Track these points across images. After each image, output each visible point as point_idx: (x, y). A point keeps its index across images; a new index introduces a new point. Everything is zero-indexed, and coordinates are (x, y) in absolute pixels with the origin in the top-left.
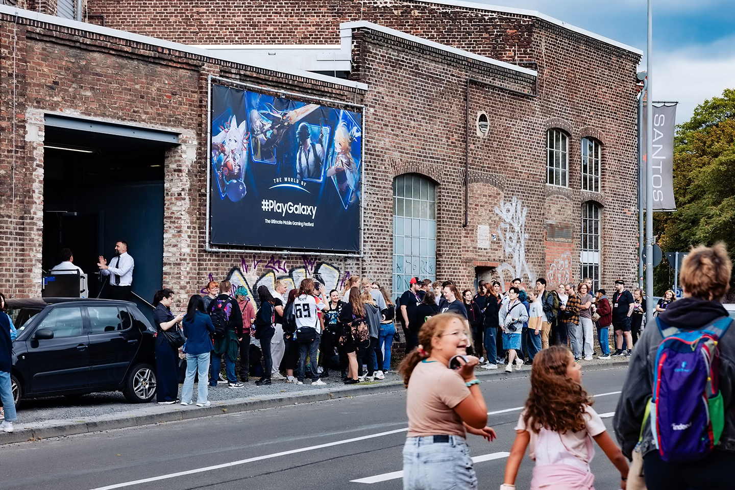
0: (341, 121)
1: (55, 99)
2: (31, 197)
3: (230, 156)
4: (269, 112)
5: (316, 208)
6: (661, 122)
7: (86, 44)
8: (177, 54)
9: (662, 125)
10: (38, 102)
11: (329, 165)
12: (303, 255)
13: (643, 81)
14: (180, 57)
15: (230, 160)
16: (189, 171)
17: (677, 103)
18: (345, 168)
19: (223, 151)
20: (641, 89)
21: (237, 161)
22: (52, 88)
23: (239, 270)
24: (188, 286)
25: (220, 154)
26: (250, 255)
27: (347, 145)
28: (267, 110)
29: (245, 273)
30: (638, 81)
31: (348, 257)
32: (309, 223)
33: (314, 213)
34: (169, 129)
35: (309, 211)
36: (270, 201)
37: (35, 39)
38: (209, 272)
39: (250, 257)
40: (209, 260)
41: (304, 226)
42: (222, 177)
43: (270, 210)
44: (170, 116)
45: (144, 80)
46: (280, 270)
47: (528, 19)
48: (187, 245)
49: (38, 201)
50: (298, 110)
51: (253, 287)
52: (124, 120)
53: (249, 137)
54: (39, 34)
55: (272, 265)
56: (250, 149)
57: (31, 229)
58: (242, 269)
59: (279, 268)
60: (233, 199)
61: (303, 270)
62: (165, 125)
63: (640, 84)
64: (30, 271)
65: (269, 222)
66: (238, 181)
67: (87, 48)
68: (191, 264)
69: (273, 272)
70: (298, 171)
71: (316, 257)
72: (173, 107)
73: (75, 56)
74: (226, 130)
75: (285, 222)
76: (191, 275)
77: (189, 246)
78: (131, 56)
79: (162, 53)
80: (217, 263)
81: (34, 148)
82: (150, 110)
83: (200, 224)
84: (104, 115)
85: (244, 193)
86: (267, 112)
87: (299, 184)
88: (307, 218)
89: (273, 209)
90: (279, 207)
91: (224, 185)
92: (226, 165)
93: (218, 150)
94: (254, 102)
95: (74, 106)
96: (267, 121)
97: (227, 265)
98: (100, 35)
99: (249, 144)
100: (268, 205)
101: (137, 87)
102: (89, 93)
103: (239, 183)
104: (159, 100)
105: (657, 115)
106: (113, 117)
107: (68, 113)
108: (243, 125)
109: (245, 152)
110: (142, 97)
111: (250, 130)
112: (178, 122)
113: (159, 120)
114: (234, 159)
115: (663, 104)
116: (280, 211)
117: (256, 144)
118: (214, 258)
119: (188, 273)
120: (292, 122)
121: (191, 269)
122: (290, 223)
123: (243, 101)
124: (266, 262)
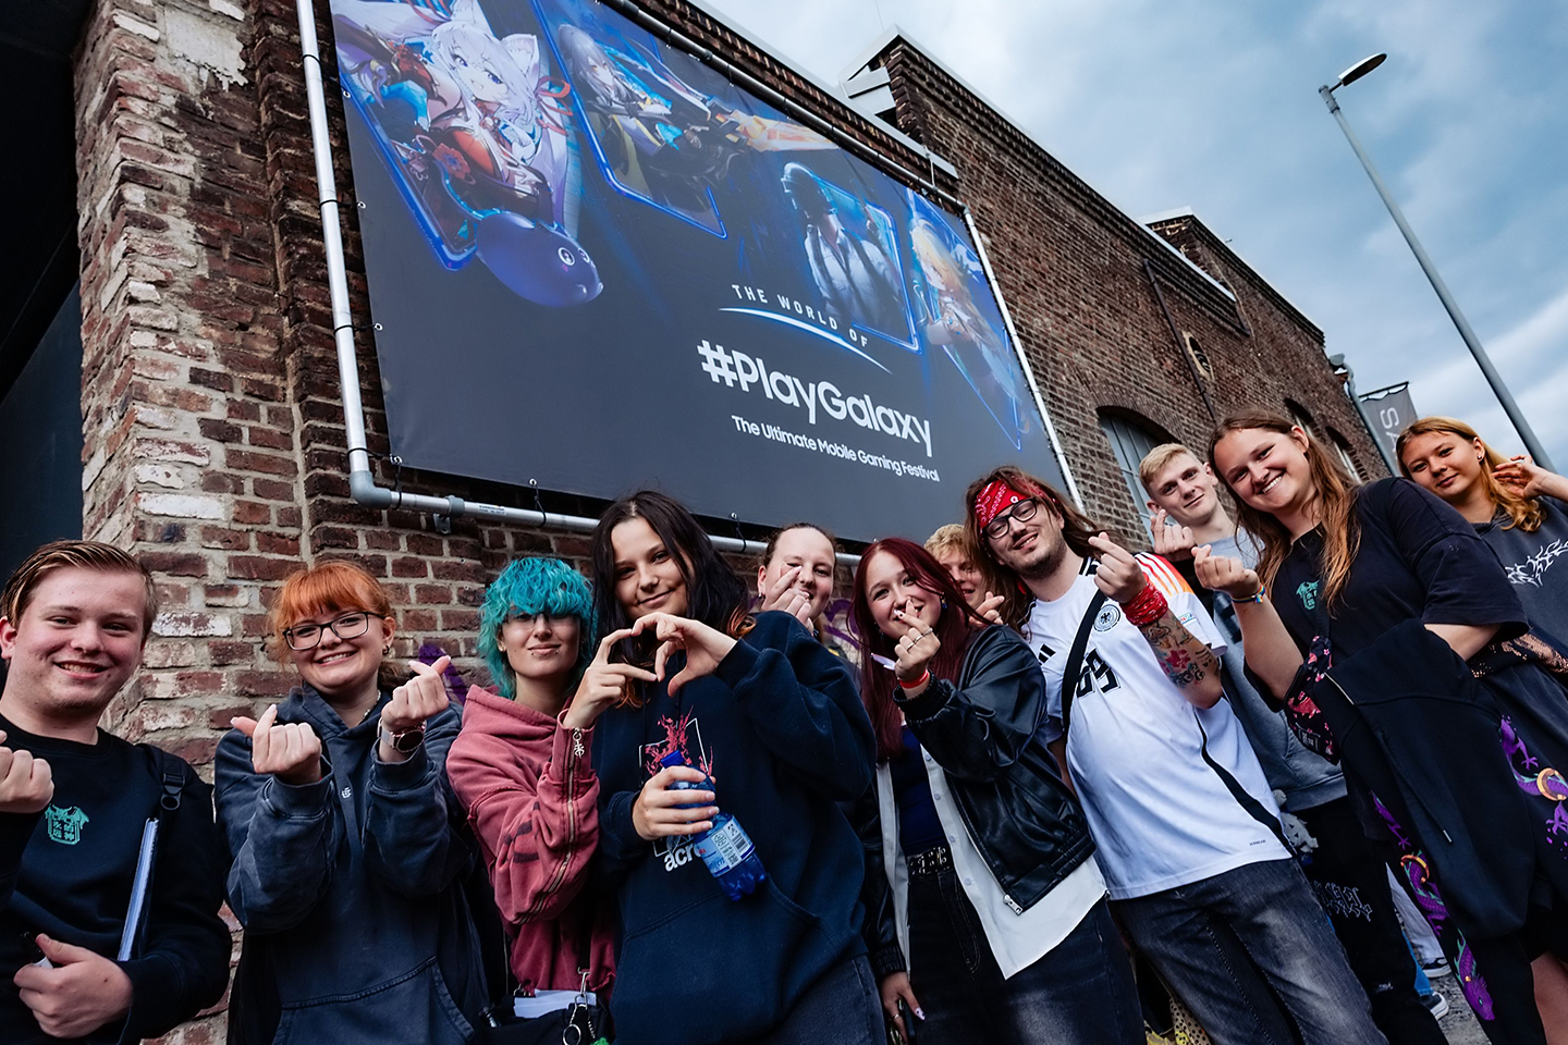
0: (915, 213)
4: (651, 71)
5: (926, 423)
6: (1394, 421)
9: (1397, 424)
11: (924, 312)
13: (1343, 366)
17: (1407, 383)
18: (973, 335)
20: (1346, 378)
30: (1336, 368)
32: (920, 468)
33: (927, 438)
35: (907, 429)
36: (739, 357)
41: (906, 475)
42: (435, 175)
43: (744, 386)
47: (1177, 225)
48: (193, 474)
53: (570, 99)
56: (584, 140)
63: (1340, 371)
65: (753, 429)
70: (825, 294)
74: (425, 11)
75: (823, 445)
80: (468, 585)
83: (306, 365)
85: (588, 285)
89: (757, 387)
90: (782, 387)
96: (645, 91)
99: (576, 122)
100: (732, 368)
105: (1383, 412)
111: (569, 80)
115: (1386, 393)
116: (792, 400)
117: (613, 136)
118: (447, 558)
119: (224, 653)
120: (756, 144)
122: (848, 453)
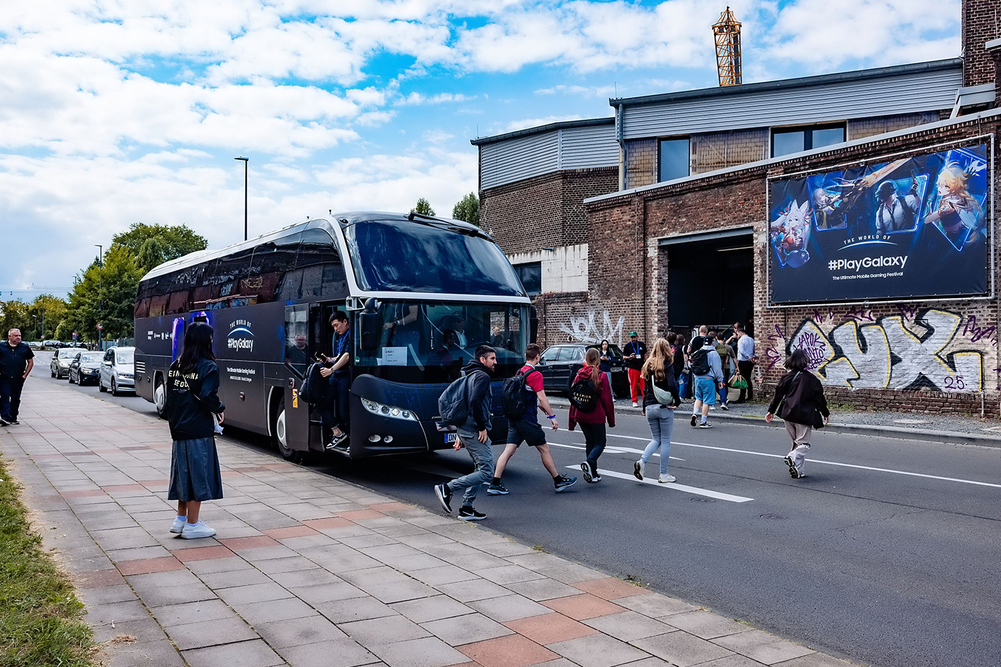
0: (948, 162)
1: (664, 229)
2: (651, 287)
3: (791, 233)
4: (838, 185)
5: (906, 257)
7: (677, 192)
8: (741, 172)
10: (655, 234)
11: (928, 211)
12: (896, 304)
14: (744, 174)
15: (791, 236)
16: (760, 251)
18: (957, 208)
19: (783, 231)
21: (798, 235)
22: (662, 223)
23: (812, 321)
24: (760, 334)
25: (779, 233)
26: (825, 308)
27: (961, 184)
28: (835, 184)
29: (819, 323)
31: (972, 301)
32: (897, 273)
33: (904, 263)
34: (743, 226)
35: (896, 262)
36: (840, 261)
37: (650, 200)
38: (775, 324)
39: (824, 310)
40: (775, 315)
41: (889, 277)
42: (783, 250)
43: (839, 268)
44: (744, 216)
45: (722, 199)
46: (863, 319)
49: (654, 289)
50: (877, 173)
51: (829, 334)
52: (708, 229)
53: (813, 213)
54: (650, 197)
55: (853, 315)
56: (813, 222)
57: (651, 305)
58: (815, 320)
59: (862, 317)
60: (793, 265)
61: (899, 317)
62: (739, 224)
64: (651, 328)
65: (838, 278)
66: (799, 251)
67: (681, 193)
68: (762, 318)
69: (855, 322)
70: (878, 228)
71: (919, 304)
72: (746, 209)
73: (674, 201)
74: (786, 213)
75: (859, 276)
76: (763, 326)
77: (760, 306)
78: (710, 187)
79: (729, 176)
80: (783, 317)
81: (653, 260)
82: (727, 217)
84: (694, 230)
85: (807, 259)
86: (835, 186)
87: (881, 238)
88: (896, 268)
89: (842, 267)
90: (851, 265)
91: (783, 256)
92: (786, 241)
93: (777, 231)
94: (817, 183)
95: (675, 230)
96: (834, 194)
97: (799, 318)
98: (684, 183)
99: (813, 219)
100: (837, 265)
101: (717, 204)
102: (684, 220)
103: (800, 253)
104: (734, 208)
106: (700, 230)
107: (671, 235)
108: (805, 205)
109: (807, 227)
110: (721, 210)
111: (814, 207)
112: (752, 219)
113: (735, 221)
114: (795, 234)
116: (853, 267)
117: (821, 217)
118: (780, 313)
120: (870, 185)
121: (763, 322)
122: (867, 276)
123: (805, 186)
124: (845, 312)
